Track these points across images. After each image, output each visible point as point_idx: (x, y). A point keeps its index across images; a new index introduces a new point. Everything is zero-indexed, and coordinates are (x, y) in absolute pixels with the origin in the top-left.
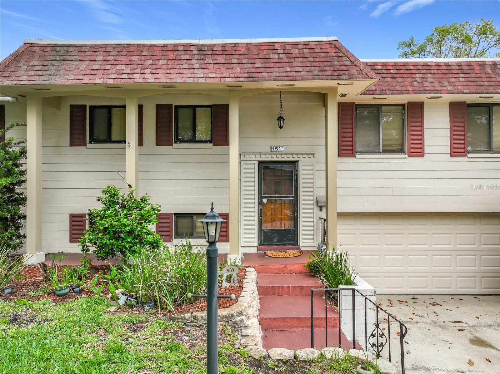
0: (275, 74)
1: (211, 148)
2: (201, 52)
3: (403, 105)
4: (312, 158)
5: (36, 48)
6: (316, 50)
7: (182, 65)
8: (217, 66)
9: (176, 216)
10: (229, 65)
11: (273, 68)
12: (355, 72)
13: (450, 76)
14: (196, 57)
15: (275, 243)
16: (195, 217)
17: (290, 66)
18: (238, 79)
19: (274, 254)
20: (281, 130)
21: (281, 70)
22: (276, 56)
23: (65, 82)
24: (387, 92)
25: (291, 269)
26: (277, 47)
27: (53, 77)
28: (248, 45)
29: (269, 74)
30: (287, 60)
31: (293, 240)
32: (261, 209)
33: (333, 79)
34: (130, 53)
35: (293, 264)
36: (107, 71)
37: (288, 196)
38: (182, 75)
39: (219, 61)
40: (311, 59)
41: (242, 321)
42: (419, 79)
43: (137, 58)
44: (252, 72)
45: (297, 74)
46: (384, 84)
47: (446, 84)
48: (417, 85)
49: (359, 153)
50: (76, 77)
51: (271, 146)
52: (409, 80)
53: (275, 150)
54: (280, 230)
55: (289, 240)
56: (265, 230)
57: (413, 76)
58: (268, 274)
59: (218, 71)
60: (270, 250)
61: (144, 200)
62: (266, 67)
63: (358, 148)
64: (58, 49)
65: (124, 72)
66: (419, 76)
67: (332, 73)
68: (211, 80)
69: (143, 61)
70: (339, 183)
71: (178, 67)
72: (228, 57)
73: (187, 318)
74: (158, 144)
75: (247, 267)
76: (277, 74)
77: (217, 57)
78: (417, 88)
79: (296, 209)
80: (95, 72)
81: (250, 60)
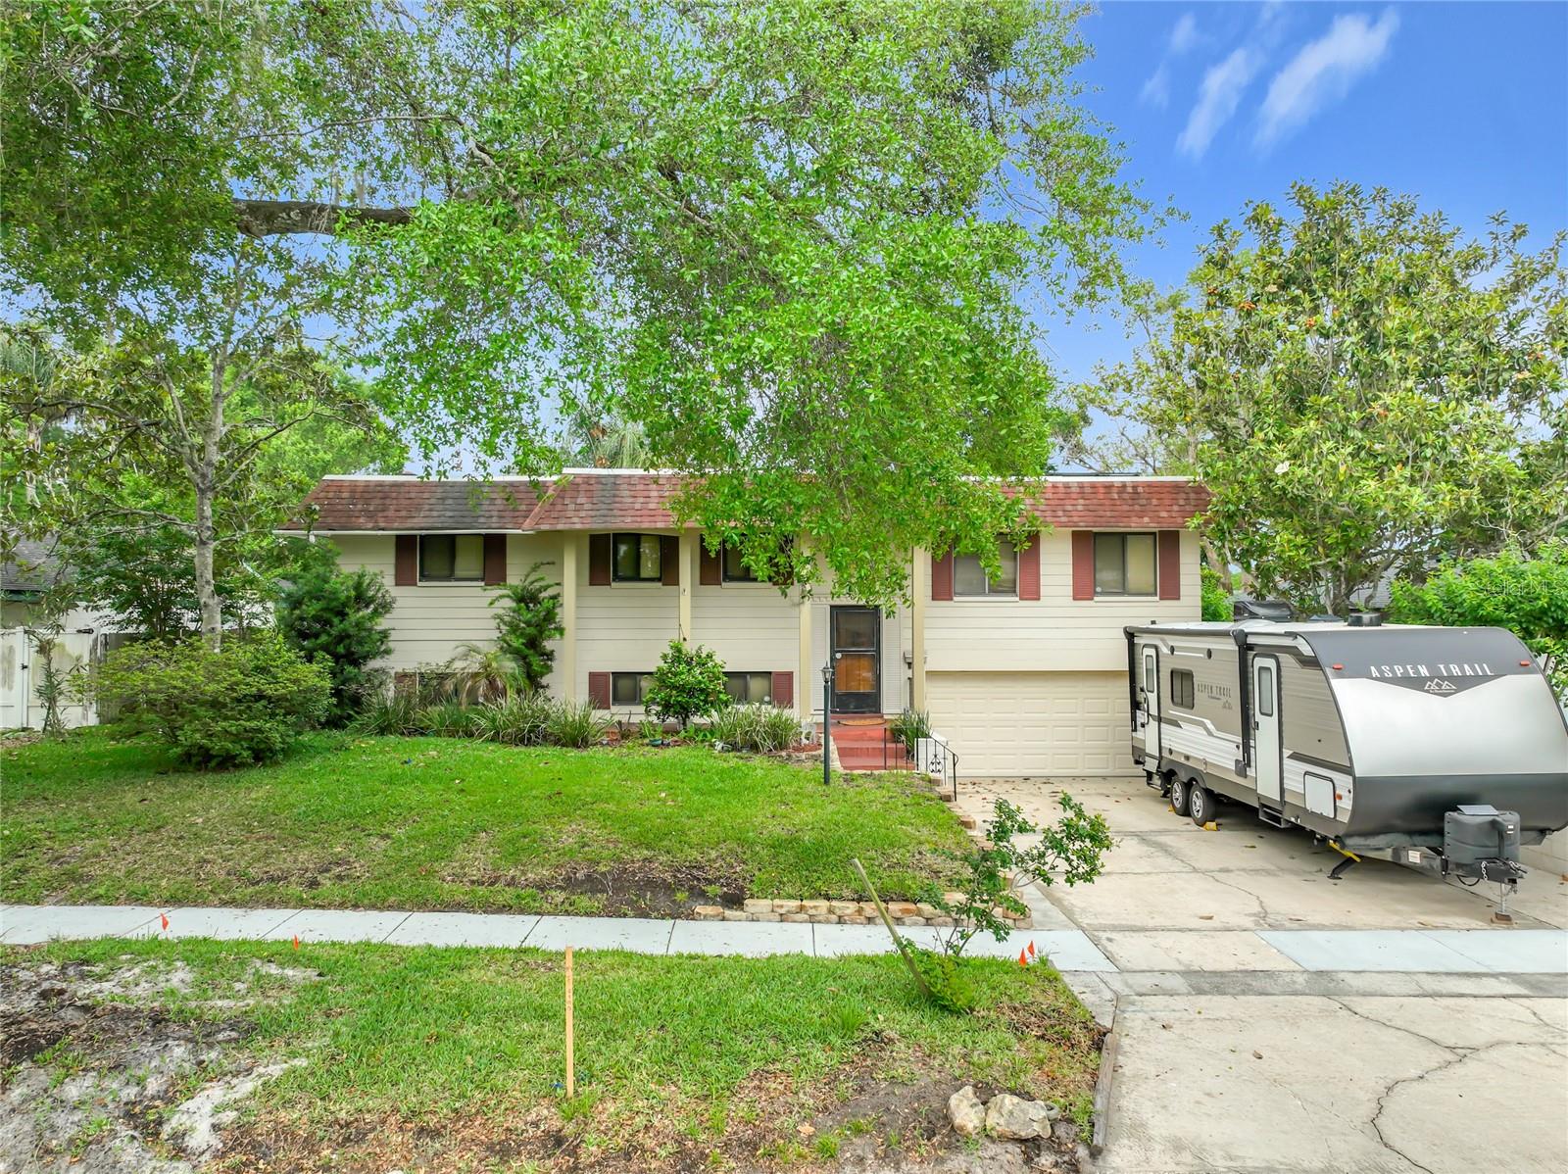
1: (771, 589)
5: (578, 480)
13: (1067, 502)
15: (851, 710)
16: (749, 677)
19: (850, 723)
23: (623, 525)
27: (608, 519)
31: (875, 706)
32: (833, 667)
35: (874, 731)
37: (869, 649)
47: (1060, 513)
49: (958, 596)
50: (634, 519)
54: (857, 694)
55: (869, 706)
56: (839, 694)
60: (845, 719)
61: (710, 656)
63: (958, 588)
64: (603, 481)
70: (927, 634)
74: (702, 583)
79: (878, 666)
80: (653, 513)
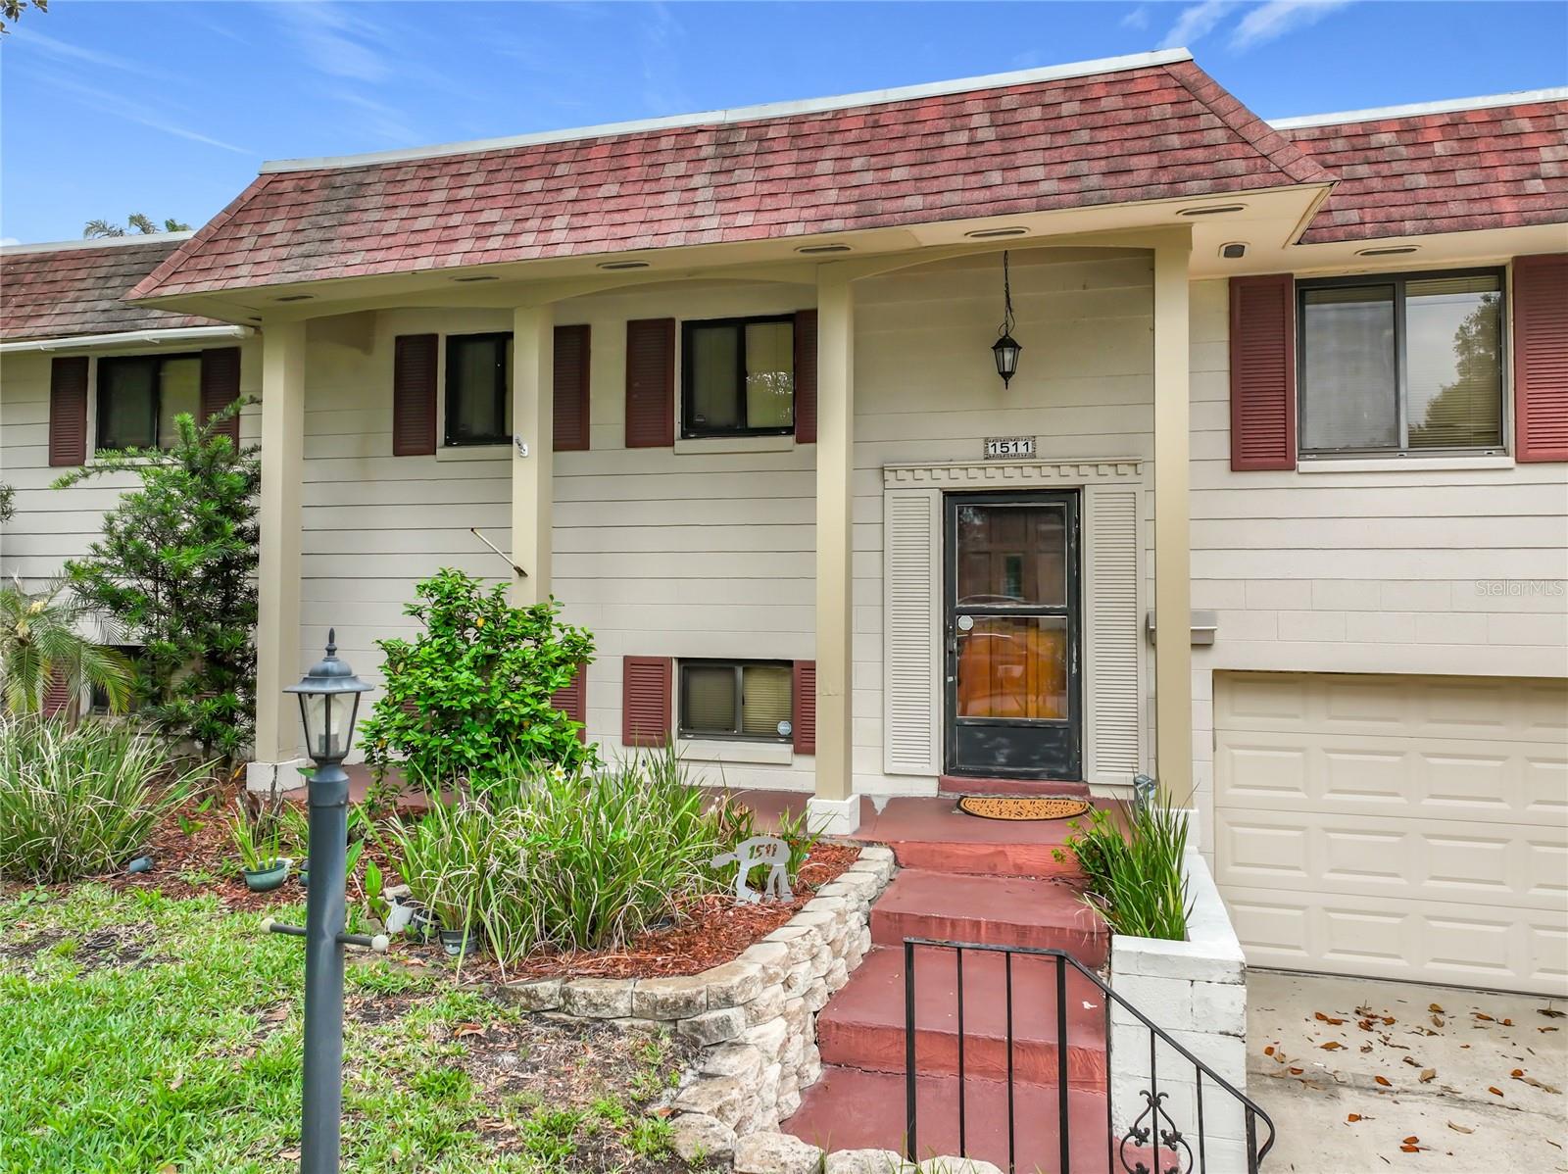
0: (947, 198)
1: (791, 451)
2: (726, 150)
3: (1498, 271)
4: (1131, 476)
5: (288, 185)
6: (1105, 104)
7: (661, 195)
8: (766, 188)
9: (684, 668)
10: (806, 181)
11: (945, 178)
12: (1239, 166)
14: (708, 166)
15: (999, 768)
16: (740, 671)
17: (1005, 166)
18: (826, 225)
19: (987, 806)
20: (1007, 384)
21: (973, 181)
22: (963, 137)
24: (1407, 227)
25: (1019, 861)
26: (971, 106)
27: (313, 261)
28: (877, 109)
29: (930, 198)
30: (997, 148)
31: (1065, 761)
32: (950, 652)
33: (1153, 196)
34: (524, 171)
35: (1028, 846)
36: (451, 231)
37: (1048, 607)
38: (656, 226)
39: (773, 173)
40: (1085, 136)
41: (725, 1024)
42: (1550, 165)
43: (537, 185)
44: (874, 196)
45: (1025, 190)
46: (1401, 198)
48: (1542, 189)
49: (1314, 456)
50: (370, 256)
51: (987, 440)
52: (1507, 173)
53: (998, 452)
54: (1017, 726)
55: (1047, 759)
56: (967, 723)
57: (1528, 156)
58: (938, 874)
59: (769, 203)
60: (982, 791)
61: (540, 617)
62: (924, 176)
63: (1313, 435)
64: (338, 181)
65: (497, 229)
66: (1556, 153)
67: (1152, 177)
68: (741, 235)
69: (553, 194)
71: (650, 201)
72: (807, 155)
73: (542, 994)
74: (630, 443)
75: (870, 844)
76: (956, 198)
77: (771, 159)
78: (1540, 202)
79: (1075, 654)
80: (419, 238)
81: (873, 160)
